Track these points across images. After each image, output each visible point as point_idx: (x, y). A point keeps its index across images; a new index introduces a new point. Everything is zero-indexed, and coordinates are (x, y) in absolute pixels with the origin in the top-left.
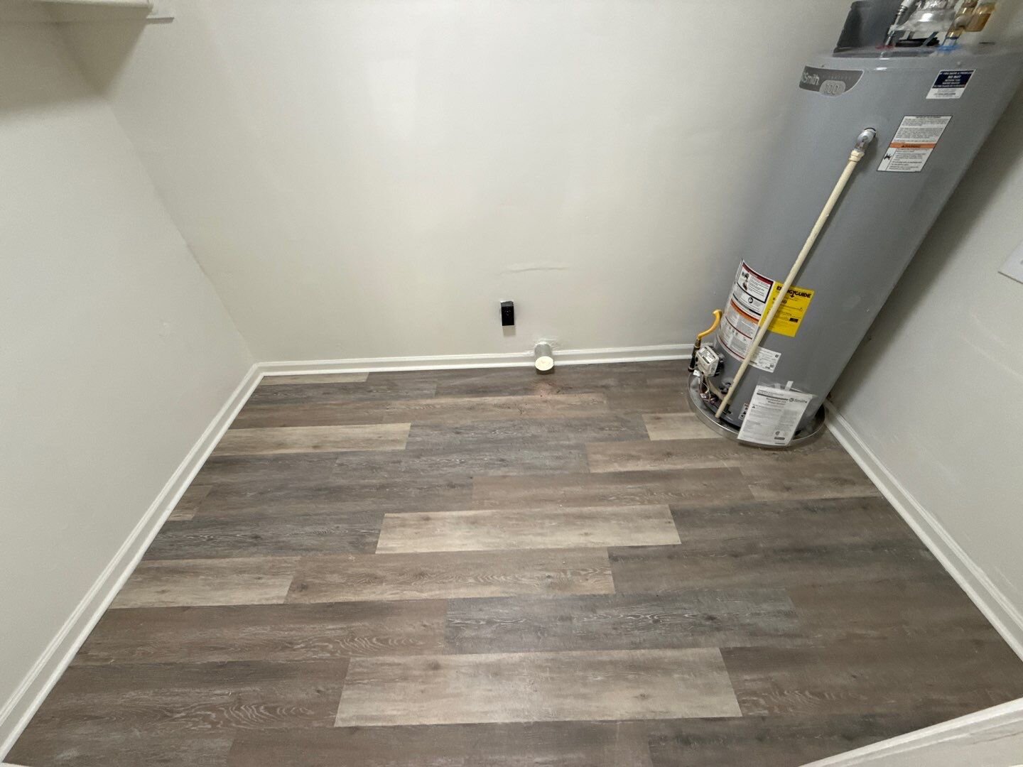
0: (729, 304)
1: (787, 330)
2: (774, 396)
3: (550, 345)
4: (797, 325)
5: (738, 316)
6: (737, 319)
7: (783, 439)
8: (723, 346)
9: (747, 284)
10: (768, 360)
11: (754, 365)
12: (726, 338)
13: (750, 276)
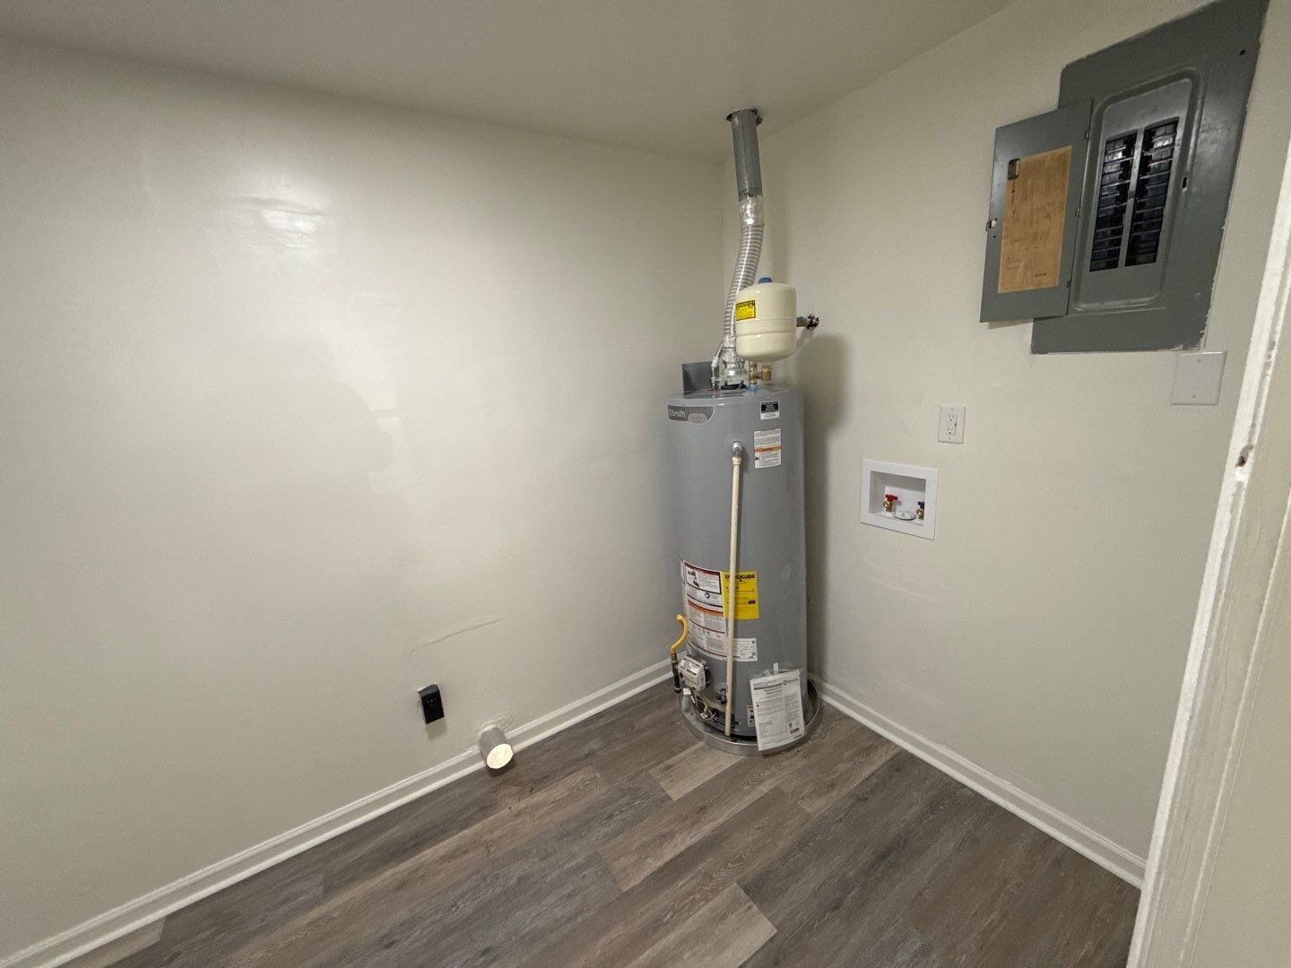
0: (687, 606)
1: (751, 613)
2: (770, 684)
3: (499, 727)
4: (756, 605)
5: (702, 614)
6: (702, 618)
7: (797, 729)
8: (700, 651)
9: (698, 581)
10: (747, 649)
11: (738, 660)
12: (700, 640)
13: (697, 572)
